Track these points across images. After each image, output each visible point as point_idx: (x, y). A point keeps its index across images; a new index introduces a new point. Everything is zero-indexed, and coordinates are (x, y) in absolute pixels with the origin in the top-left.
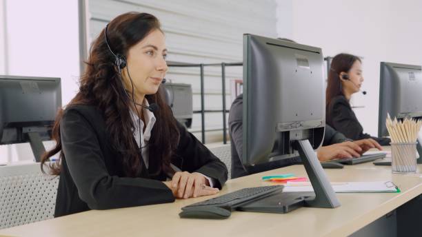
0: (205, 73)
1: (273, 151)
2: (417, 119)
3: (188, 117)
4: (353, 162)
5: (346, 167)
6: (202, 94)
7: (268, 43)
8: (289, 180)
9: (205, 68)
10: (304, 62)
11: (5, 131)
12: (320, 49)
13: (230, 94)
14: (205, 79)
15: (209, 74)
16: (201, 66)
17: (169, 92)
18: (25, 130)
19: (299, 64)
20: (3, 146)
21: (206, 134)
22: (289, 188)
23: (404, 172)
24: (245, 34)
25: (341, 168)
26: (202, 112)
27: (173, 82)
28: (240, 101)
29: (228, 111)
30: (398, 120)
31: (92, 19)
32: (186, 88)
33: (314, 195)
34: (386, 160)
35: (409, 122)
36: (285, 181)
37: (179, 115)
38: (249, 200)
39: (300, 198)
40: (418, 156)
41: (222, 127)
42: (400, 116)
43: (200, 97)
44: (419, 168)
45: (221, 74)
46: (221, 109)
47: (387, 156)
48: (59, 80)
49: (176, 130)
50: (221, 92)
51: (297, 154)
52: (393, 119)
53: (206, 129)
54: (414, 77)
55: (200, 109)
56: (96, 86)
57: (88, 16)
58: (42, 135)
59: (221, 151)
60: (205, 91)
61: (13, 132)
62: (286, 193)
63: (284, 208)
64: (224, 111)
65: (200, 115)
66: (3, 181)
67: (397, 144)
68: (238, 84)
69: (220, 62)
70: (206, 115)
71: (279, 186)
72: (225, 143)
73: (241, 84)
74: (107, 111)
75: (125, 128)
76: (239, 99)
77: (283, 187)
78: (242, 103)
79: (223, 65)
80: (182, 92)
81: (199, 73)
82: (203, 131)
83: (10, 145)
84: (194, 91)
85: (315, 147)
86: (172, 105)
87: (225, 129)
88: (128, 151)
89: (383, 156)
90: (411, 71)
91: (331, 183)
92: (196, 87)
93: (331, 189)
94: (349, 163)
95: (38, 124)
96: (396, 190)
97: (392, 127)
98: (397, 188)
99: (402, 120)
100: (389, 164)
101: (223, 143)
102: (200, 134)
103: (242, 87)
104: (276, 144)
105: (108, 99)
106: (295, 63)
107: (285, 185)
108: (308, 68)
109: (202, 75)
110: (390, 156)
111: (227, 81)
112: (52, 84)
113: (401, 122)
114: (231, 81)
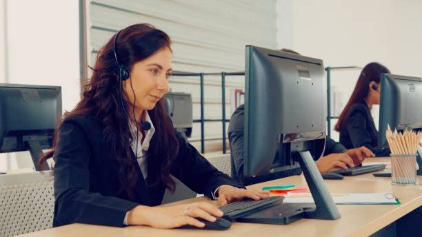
0: (205, 82)
1: (274, 163)
2: (417, 130)
3: (188, 126)
4: (353, 173)
5: (345, 177)
6: (202, 103)
7: (270, 55)
8: (289, 191)
9: (205, 78)
10: (305, 73)
11: (6, 140)
12: (321, 61)
13: (230, 104)
14: (205, 88)
15: (209, 83)
16: (201, 75)
17: (169, 102)
18: (25, 138)
19: (300, 76)
20: (3, 154)
21: (206, 143)
22: (289, 199)
23: (404, 184)
24: (247, 46)
25: (341, 179)
26: (202, 121)
27: (173, 91)
28: (242, 111)
29: (228, 121)
30: (399, 131)
31: (93, 27)
32: (186, 97)
33: (314, 206)
34: (385, 171)
35: (409, 134)
36: (285, 192)
37: (178, 125)
38: (249, 211)
39: (300, 210)
40: (418, 168)
41: (222, 137)
42: (400, 127)
43: (199, 106)
44: (419, 179)
45: (220, 83)
46: (221, 118)
47: (387, 167)
48: (60, 88)
49: (175, 141)
50: (221, 101)
51: (297, 165)
52: (393, 130)
53: (205, 138)
54: (414, 89)
55: (200, 118)
56: (97, 94)
57: (89, 24)
58: (42, 143)
59: (220, 160)
60: (205, 101)
61: (13, 141)
62: (286, 204)
63: (285, 219)
64: (224, 121)
65: (199, 124)
66: (3, 189)
67: (397, 156)
68: (238, 94)
69: (220, 71)
70: (206, 124)
71: (279, 197)
72: (224, 152)
73: (241, 93)
74: (105, 120)
75: (123, 137)
76: (240, 110)
77: (283, 198)
78: (243, 113)
79: (224, 75)
80: (182, 102)
81: (199, 82)
82: (203, 140)
83: (10, 153)
84: (193, 100)
85: (316, 158)
86: (172, 115)
87: (224, 139)
88: (125, 160)
89: (383, 167)
90: (411, 83)
91: (332, 194)
92: (196, 96)
93: (332, 200)
94: (349, 174)
95: (38, 132)
96: (396, 202)
97: (392, 139)
98: (397, 200)
99: (402, 131)
100: (389, 175)
101: (222, 152)
102: (200, 143)
103: (243, 96)
104: (277, 155)
105: (107, 107)
106: (297, 74)
107: (284, 195)
108: (310, 79)
109: (202, 84)
110: (390, 167)
111: (227, 90)
112: (53, 93)
113: (401, 133)
114: (231, 90)
